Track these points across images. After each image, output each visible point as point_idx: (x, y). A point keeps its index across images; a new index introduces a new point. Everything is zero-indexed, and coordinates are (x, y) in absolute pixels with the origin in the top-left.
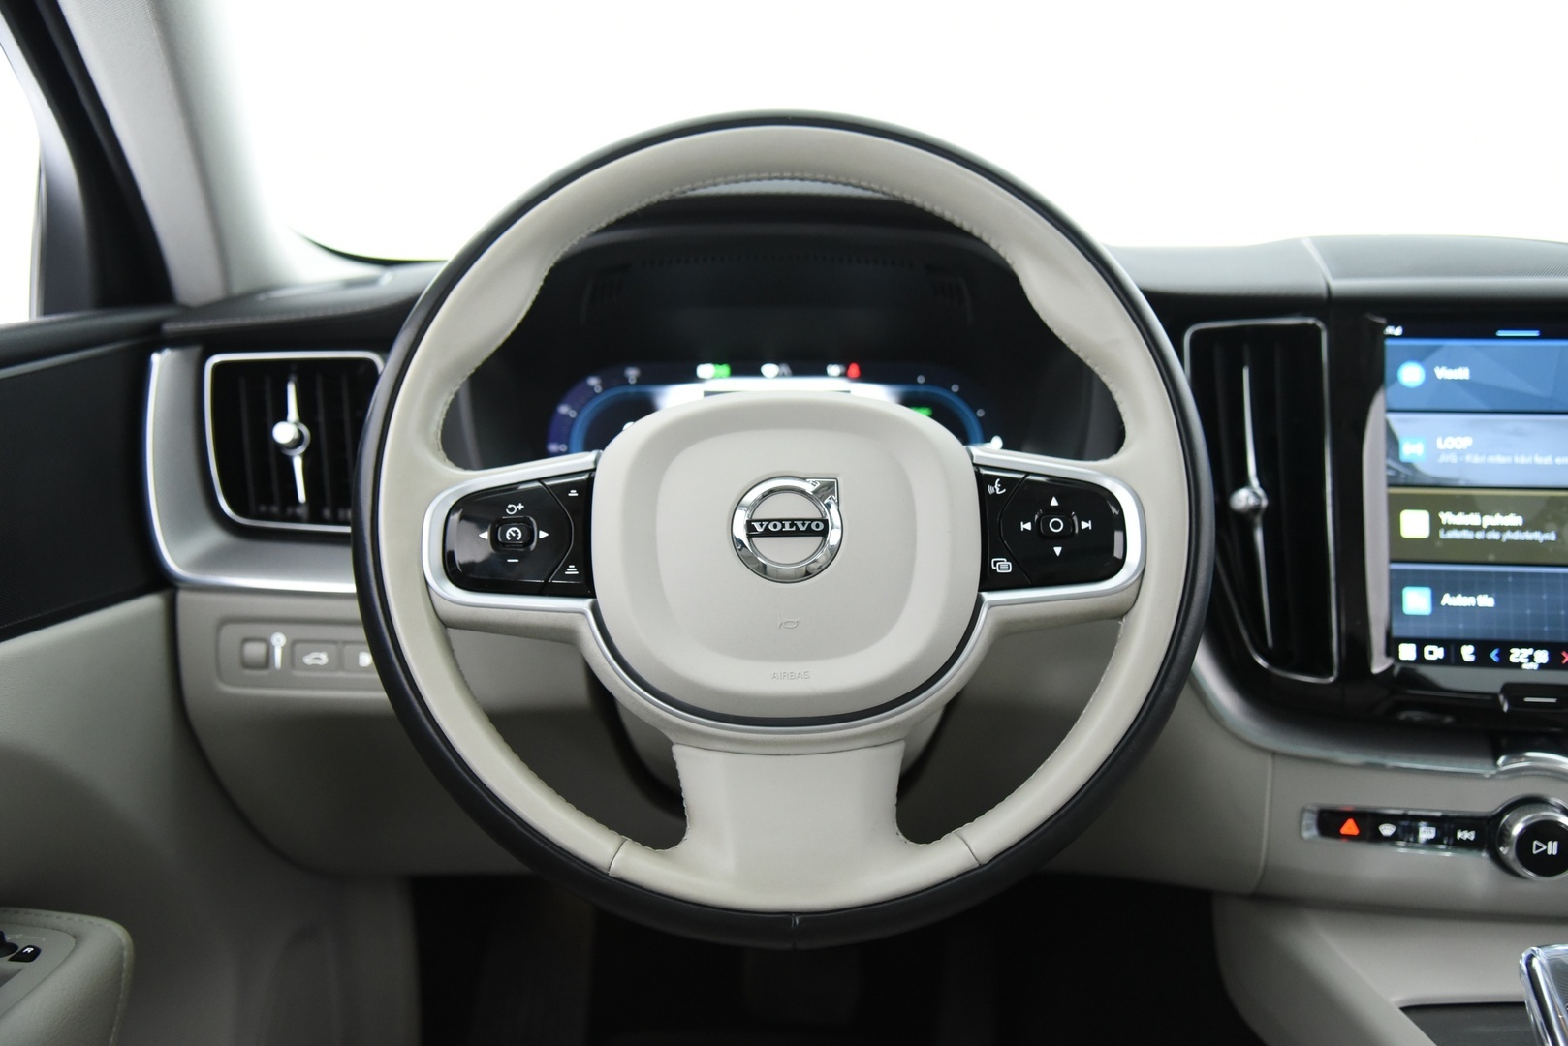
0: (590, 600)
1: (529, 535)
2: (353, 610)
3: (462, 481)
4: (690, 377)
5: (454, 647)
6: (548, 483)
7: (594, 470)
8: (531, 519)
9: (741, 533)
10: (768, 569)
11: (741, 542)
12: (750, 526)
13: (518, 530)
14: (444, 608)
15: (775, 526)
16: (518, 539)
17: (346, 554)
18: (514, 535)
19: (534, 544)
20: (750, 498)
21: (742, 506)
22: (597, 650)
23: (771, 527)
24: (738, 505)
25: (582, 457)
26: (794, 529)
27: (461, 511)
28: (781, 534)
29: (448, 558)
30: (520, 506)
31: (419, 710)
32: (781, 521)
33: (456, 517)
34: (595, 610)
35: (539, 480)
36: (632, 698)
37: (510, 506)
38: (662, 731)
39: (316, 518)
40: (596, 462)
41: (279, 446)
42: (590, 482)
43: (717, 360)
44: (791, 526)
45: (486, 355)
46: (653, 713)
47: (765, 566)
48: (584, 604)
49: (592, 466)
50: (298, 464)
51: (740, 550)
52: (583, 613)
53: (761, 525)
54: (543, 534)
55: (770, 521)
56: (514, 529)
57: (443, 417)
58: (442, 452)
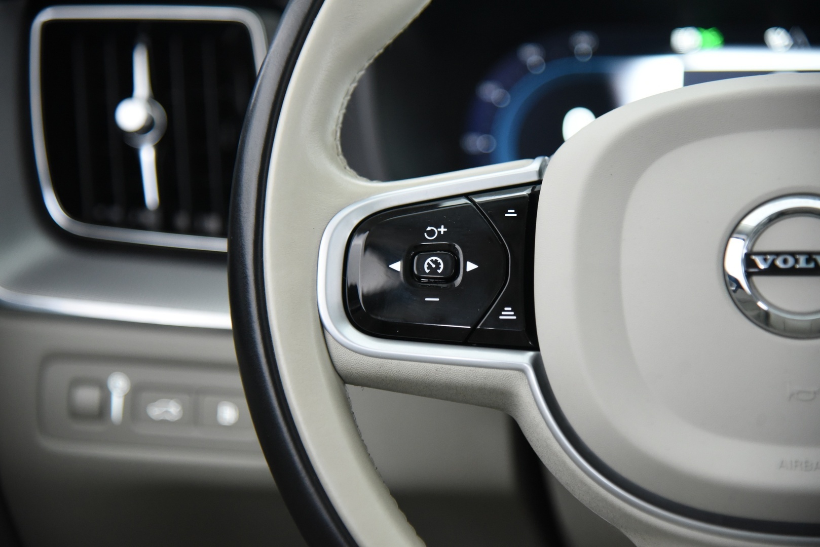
0: (531, 354)
1: (454, 266)
2: (228, 349)
3: (369, 194)
4: (664, 47)
5: (354, 410)
6: (478, 200)
7: (539, 182)
8: (457, 246)
9: (736, 269)
10: (773, 319)
11: (736, 281)
12: (748, 262)
13: (440, 260)
14: (344, 359)
15: (785, 261)
16: (440, 271)
17: (220, 279)
18: (434, 266)
19: (459, 279)
20: (752, 221)
21: (740, 233)
22: (539, 418)
23: (779, 263)
24: (734, 231)
25: (523, 166)
26: (812, 265)
27: (368, 233)
28: (793, 272)
29: (349, 293)
30: (443, 230)
31: (311, 490)
32: (793, 254)
33: (359, 242)
34: (538, 365)
35: (466, 195)
36: (585, 484)
37: (429, 228)
38: (623, 530)
39: (168, 227)
40: (541, 172)
41: (123, 135)
42: (534, 199)
43: (701, 24)
44: (808, 261)
45: (399, 30)
46: (612, 506)
47: (767, 314)
48: (523, 359)
49: (535, 178)
50: (148, 157)
51: (735, 291)
52: (522, 370)
53: (765, 260)
54: (471, 266)
55: (777, 254)
56: (434, 258)
57: (344, 111)
58: (341, 157)
